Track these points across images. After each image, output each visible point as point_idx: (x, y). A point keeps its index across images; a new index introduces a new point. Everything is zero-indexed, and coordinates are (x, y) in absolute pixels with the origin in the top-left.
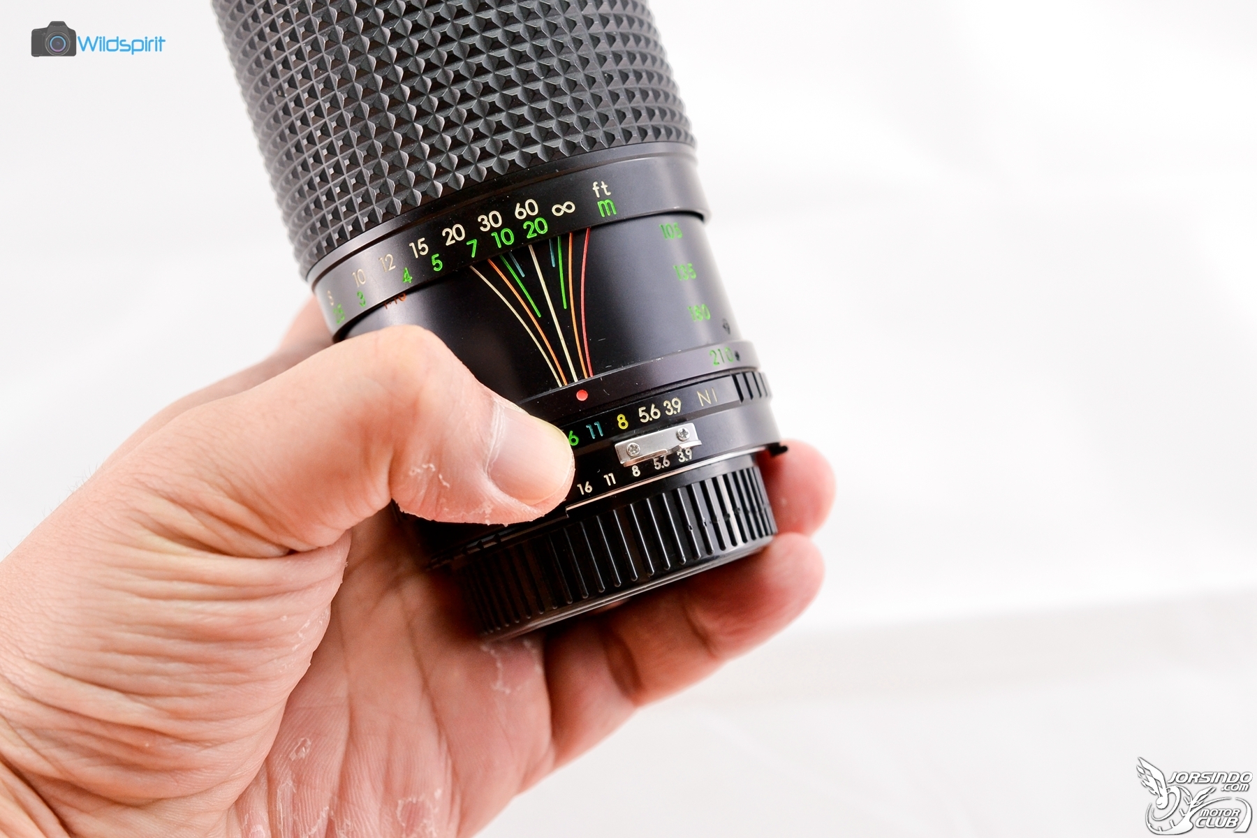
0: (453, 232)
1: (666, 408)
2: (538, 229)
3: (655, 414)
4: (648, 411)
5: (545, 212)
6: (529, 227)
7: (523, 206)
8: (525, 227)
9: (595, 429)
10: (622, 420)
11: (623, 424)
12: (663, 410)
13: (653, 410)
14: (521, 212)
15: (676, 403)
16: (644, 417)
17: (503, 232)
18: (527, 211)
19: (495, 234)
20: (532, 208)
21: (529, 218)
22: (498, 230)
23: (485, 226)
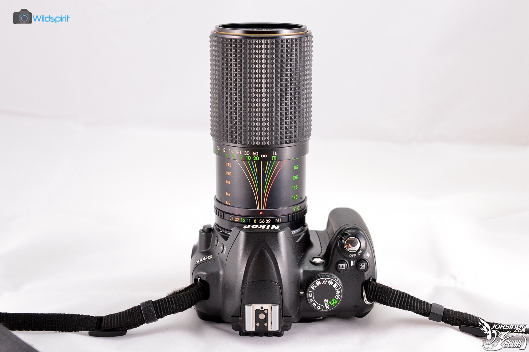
0: (238, 152)
1: (266, 221)
2: (256, 159)
3: (263, 222)
4: (262, 221)
5: (259, 156)
6: (255, 158)
7: (255, 153)
8: (254, 157)
9: (249, 220)
10: (255, 221)
11: (255, 222)
12: (265, 221)
13: (263, 221)
14: (254, 154)
15: (269, 221)
16: (260, 222)
17: (249, 157)
18: (255, 154)
19: (247, 156)
20: (257, 154)
21: (255, 156)
22: (248, 156)
23: (245, 154)
